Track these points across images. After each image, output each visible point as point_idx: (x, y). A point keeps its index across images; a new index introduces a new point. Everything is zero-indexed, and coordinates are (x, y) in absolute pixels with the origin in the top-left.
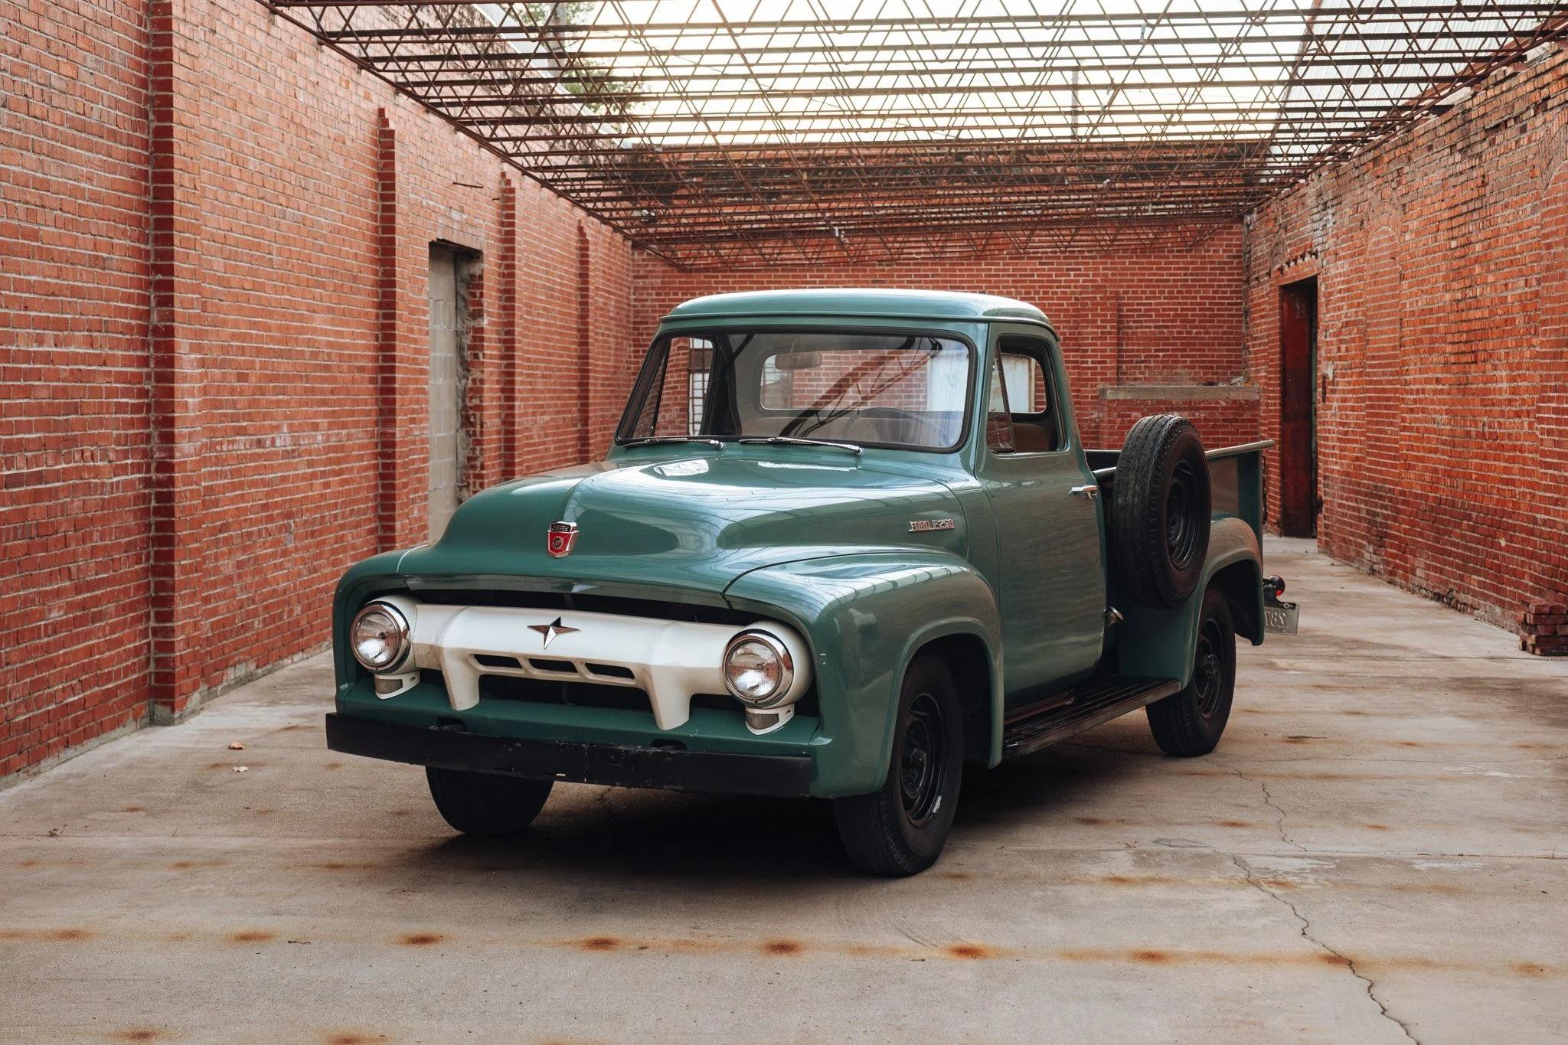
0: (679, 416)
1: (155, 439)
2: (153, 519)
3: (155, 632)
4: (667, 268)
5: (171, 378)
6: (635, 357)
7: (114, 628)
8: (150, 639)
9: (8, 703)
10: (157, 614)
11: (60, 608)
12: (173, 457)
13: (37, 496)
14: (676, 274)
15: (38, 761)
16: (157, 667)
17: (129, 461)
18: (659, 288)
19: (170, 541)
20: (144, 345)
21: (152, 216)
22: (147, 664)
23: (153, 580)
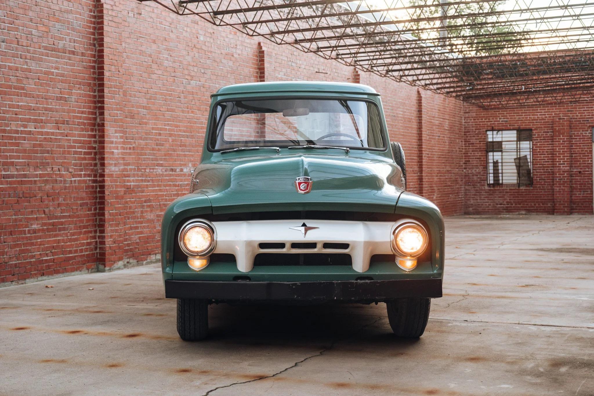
0: (483, 171)
1: (99, 165)
2: (98, 195)
3: (99, 237)
4: (478, 108)
5: (103, 142)
7: (72, 234)
8: (97, 239)
9: (5, 256)
10: (100, 230)
11: (38, 224)
12: (104, 172)
13: (22, 182)
14: (482, 111)
15: (25, 279)
16: (99, 251)
17: (83, 173)
18: (475, 117)
19: (103, 203)
20: (92, 130)
21: (97, 82)
22: (96, 248)
23: (98, 218)
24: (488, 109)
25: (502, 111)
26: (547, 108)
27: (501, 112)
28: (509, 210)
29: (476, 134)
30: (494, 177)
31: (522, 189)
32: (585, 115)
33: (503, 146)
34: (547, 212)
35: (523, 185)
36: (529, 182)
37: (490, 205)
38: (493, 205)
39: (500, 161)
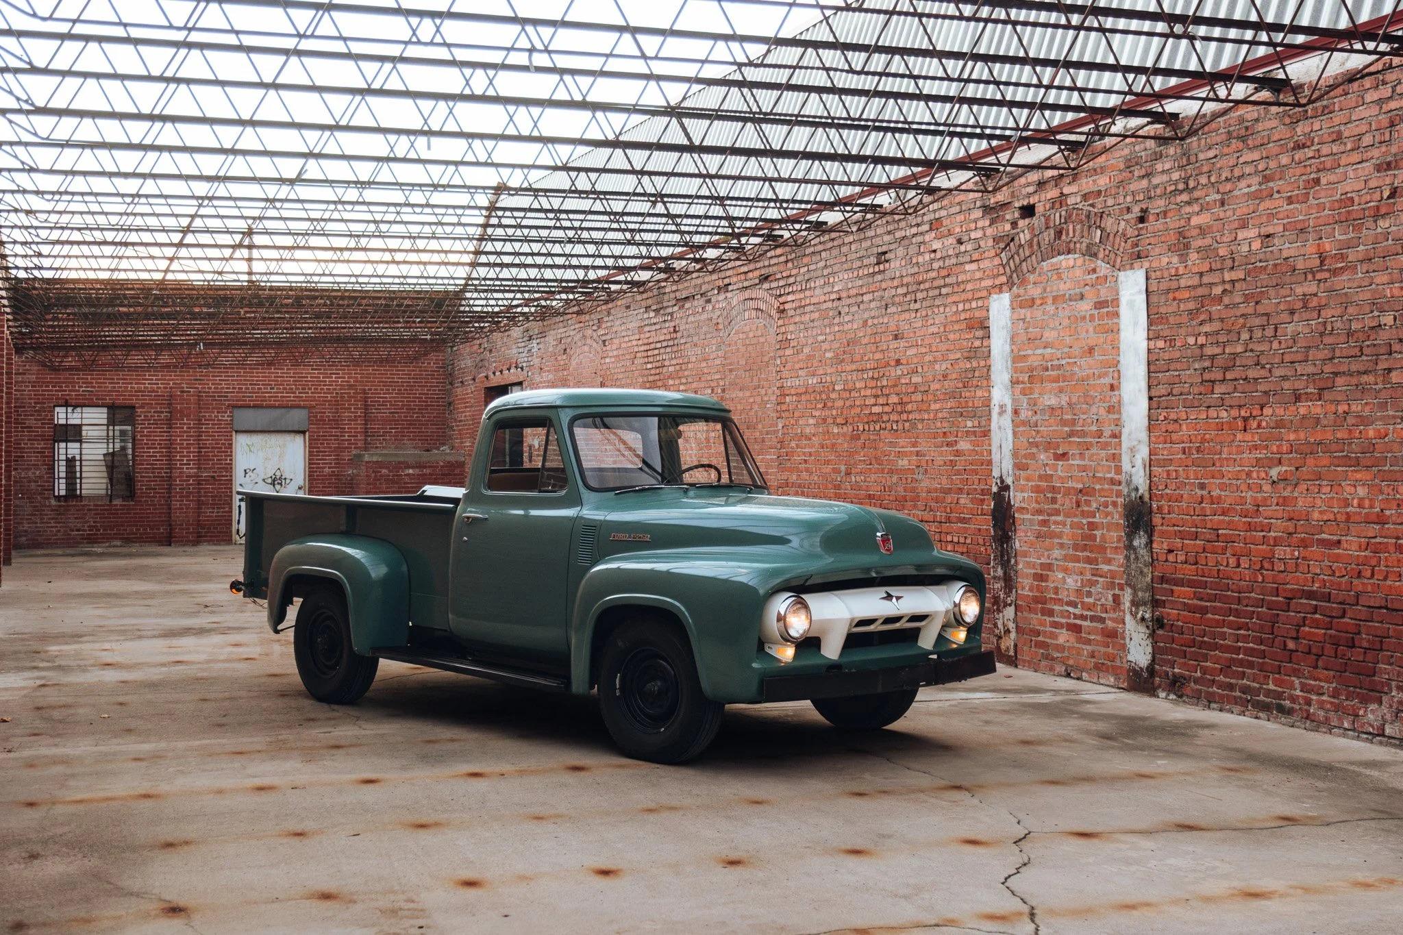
0: (46, 473)
4: (40, 368)
6: (15, 432)
14: (47, 372)
18: (34, 382)
24: (59, 370)
25: (84, 374)
26: (160, 374)
27: (82, 376)
28: (92, 540)
29: (36, 411)
30: (67, 484)
31: (116, 505)
32: (223, 388)
33: (84, 433)
34: (157, 542)
35: (118, 497)
36: (128, 494)
37: (59, 531)
38: (65, 531)
39: (78, 457)
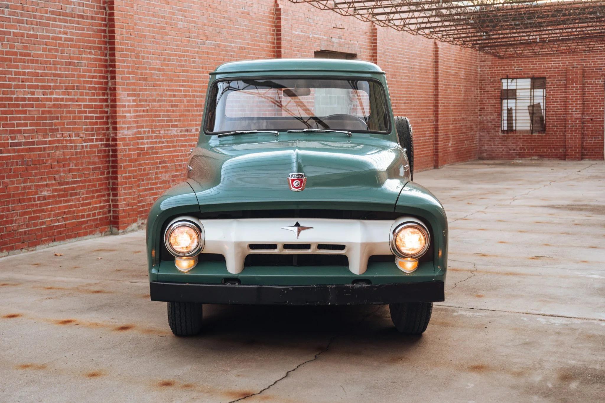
0: (497, 117)
1: (111, 129)
2: (111, 159)
3: (112, 200)
4: (493, 57)
5: (114, 106)
6: (480, 94)
7: (84, 199)
8: (111, 203)
9: (14, 224)
10: (113, 194)
11: (48, 191)
12: (116, 136)
13: (31, 150)
14: (497, 59)
15: (36, 246)
16: (113, 214)
17: (94, 138)
18: (490, 66)
19: (115, 167)
20: (104, 94)
21: (108, 46)
22: (109, 211)
23: (111, 181)
24: (503, 58)
25: (517, 60)
26: (560, 57)
27: (515, 61)
28: (521, 156)
29: (491, 82)
30: (508, 123)
31: (535, 136)
32: (599, 64)
33: (517, 94)
34: (558, 157)
35: (536, 131)
36: (542, 129)
37: (503, 150)
38: (507, 150)
39: (514, 108)
